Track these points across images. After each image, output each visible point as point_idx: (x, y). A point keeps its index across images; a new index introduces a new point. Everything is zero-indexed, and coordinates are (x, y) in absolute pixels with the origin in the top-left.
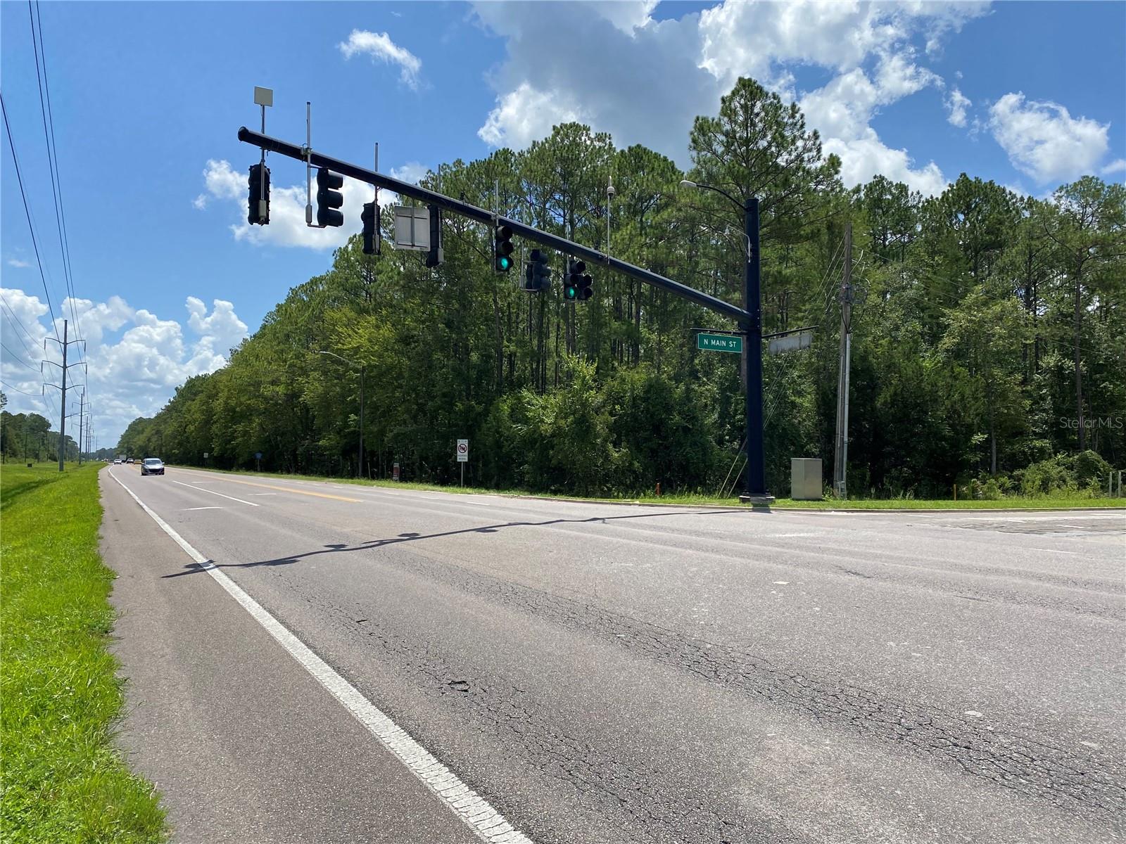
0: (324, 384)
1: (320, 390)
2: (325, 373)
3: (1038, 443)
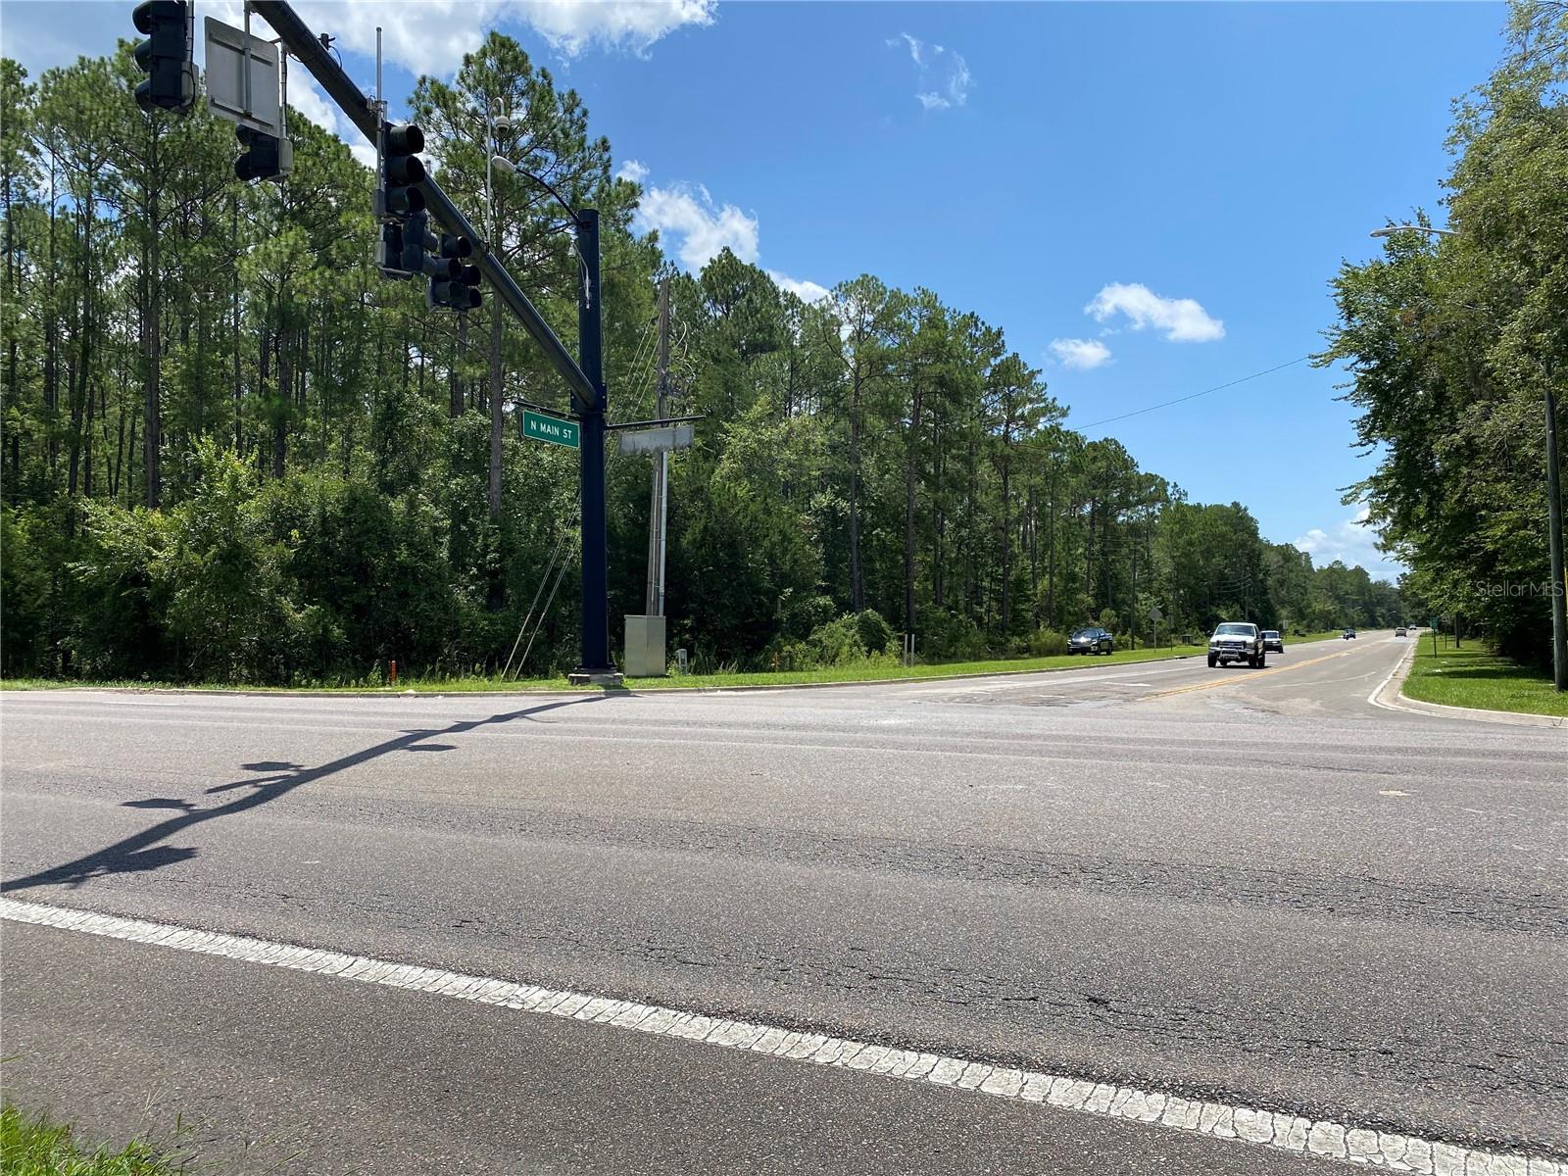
3: (821, 600)
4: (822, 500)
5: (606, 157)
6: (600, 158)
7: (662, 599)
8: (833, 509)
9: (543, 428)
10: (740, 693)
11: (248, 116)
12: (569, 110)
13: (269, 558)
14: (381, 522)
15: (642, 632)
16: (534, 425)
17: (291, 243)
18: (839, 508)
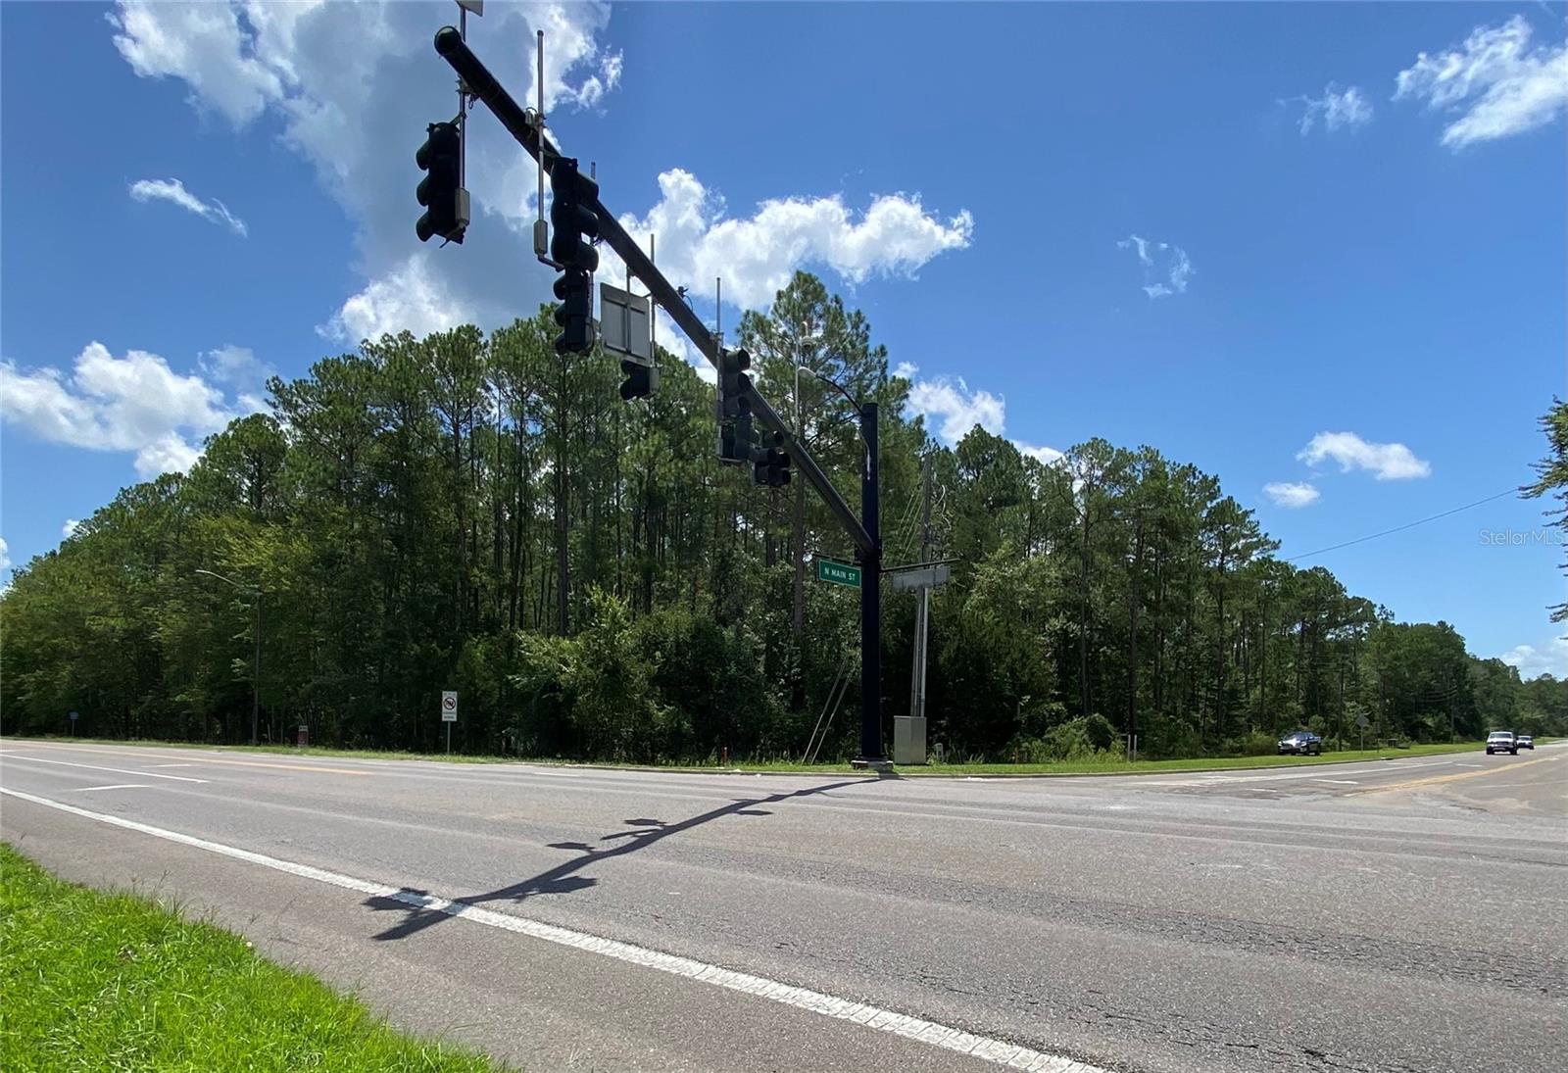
0: (188, 618)
1: (183, 625)
2: (189, 603)
3: (1055, 706)
4: (1056, 624)
5: (883, 360)
6: (879, 362)
7: (923, 704)
8: (1065, 632)
9: (834, 573)
10: (986, 780)
11: (629, 352)
12: (856, 326)
13: (639, 673)
14: (717, 646)
15: (907, 728)
16: (827, 571)
17: (656, 443)
18: (1070, 630)
